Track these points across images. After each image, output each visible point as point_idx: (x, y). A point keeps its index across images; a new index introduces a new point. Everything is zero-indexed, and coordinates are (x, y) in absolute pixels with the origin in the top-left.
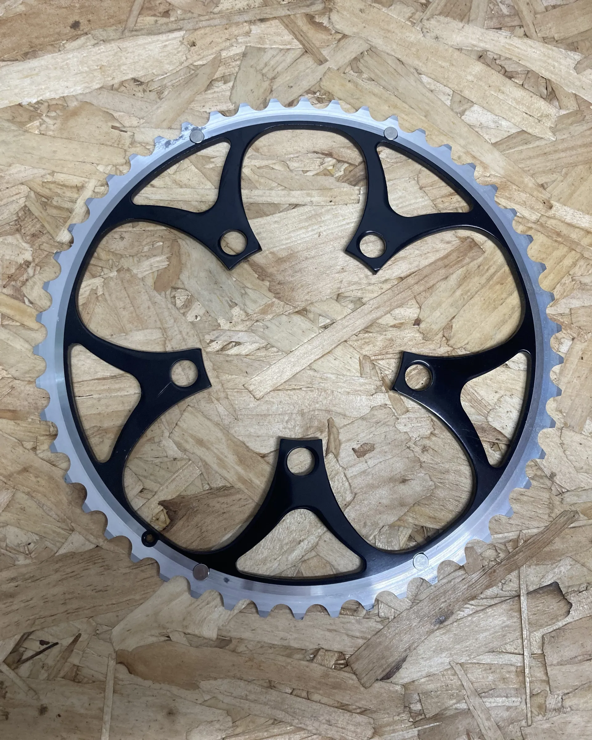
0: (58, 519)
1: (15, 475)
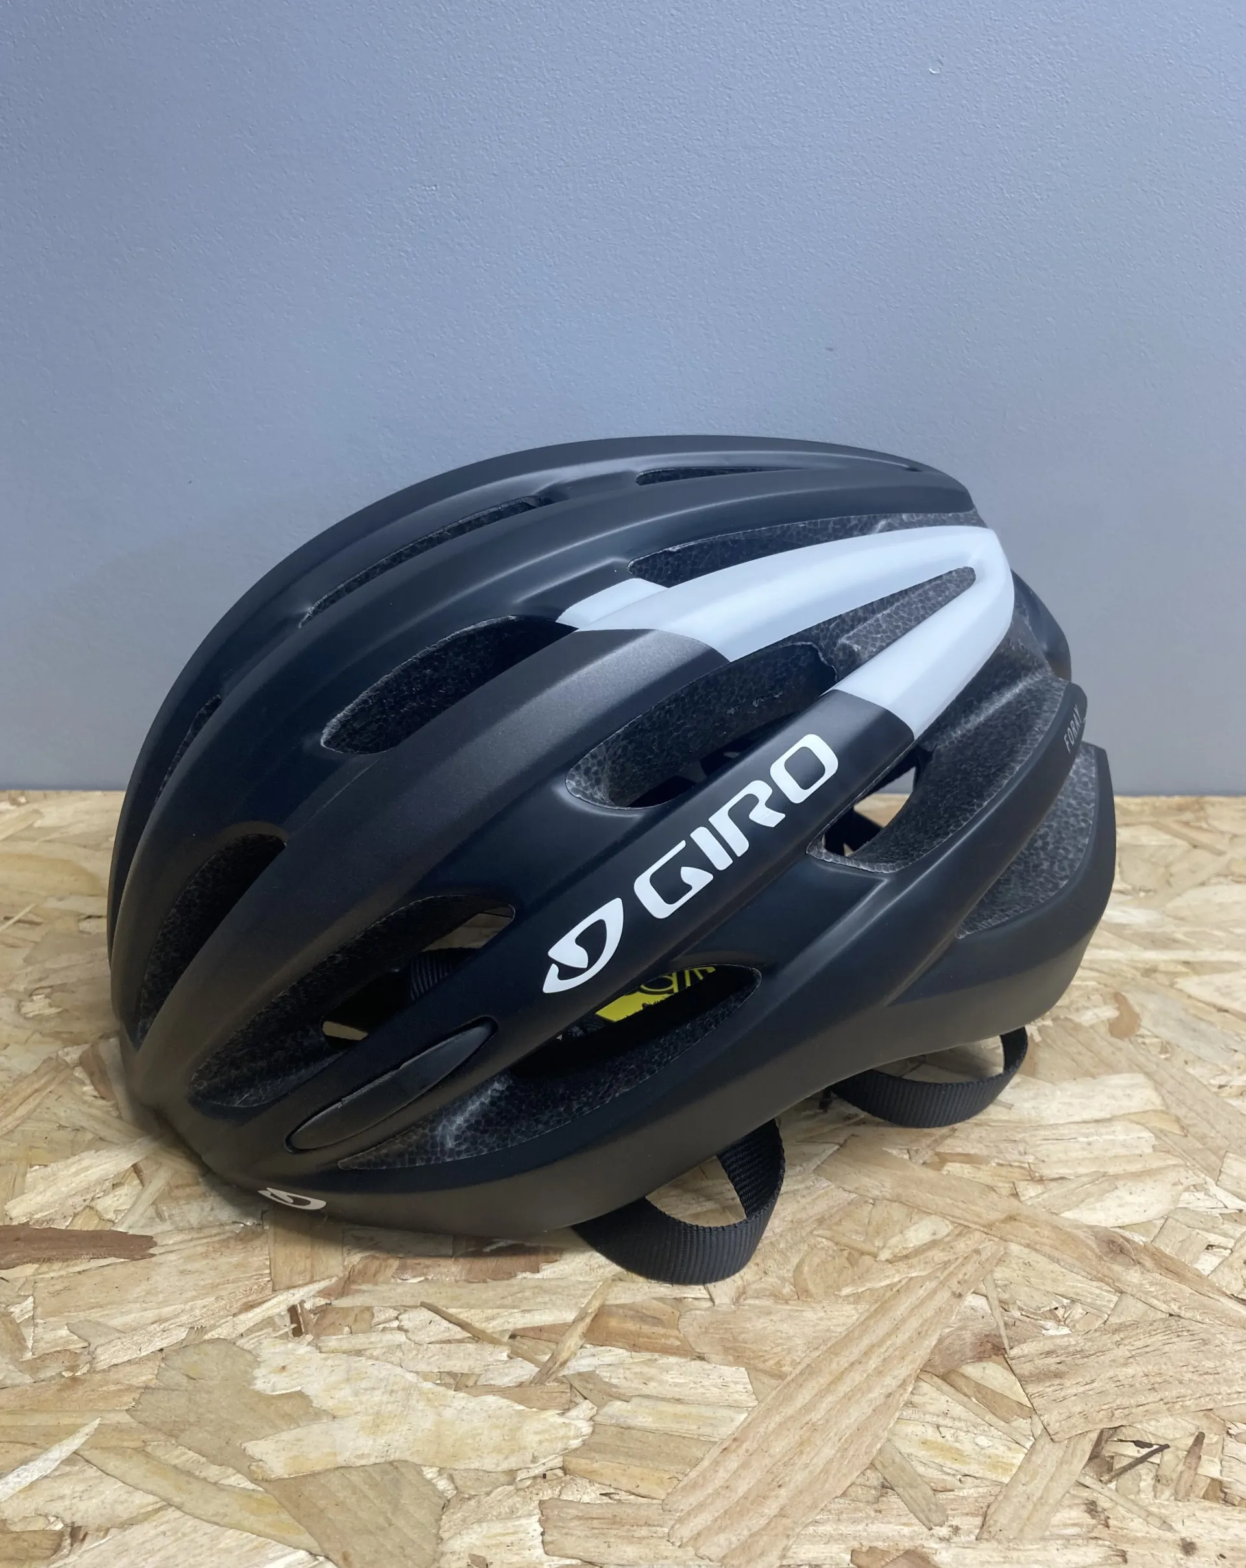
0: (1090, 1277)
1: (997, 1224)
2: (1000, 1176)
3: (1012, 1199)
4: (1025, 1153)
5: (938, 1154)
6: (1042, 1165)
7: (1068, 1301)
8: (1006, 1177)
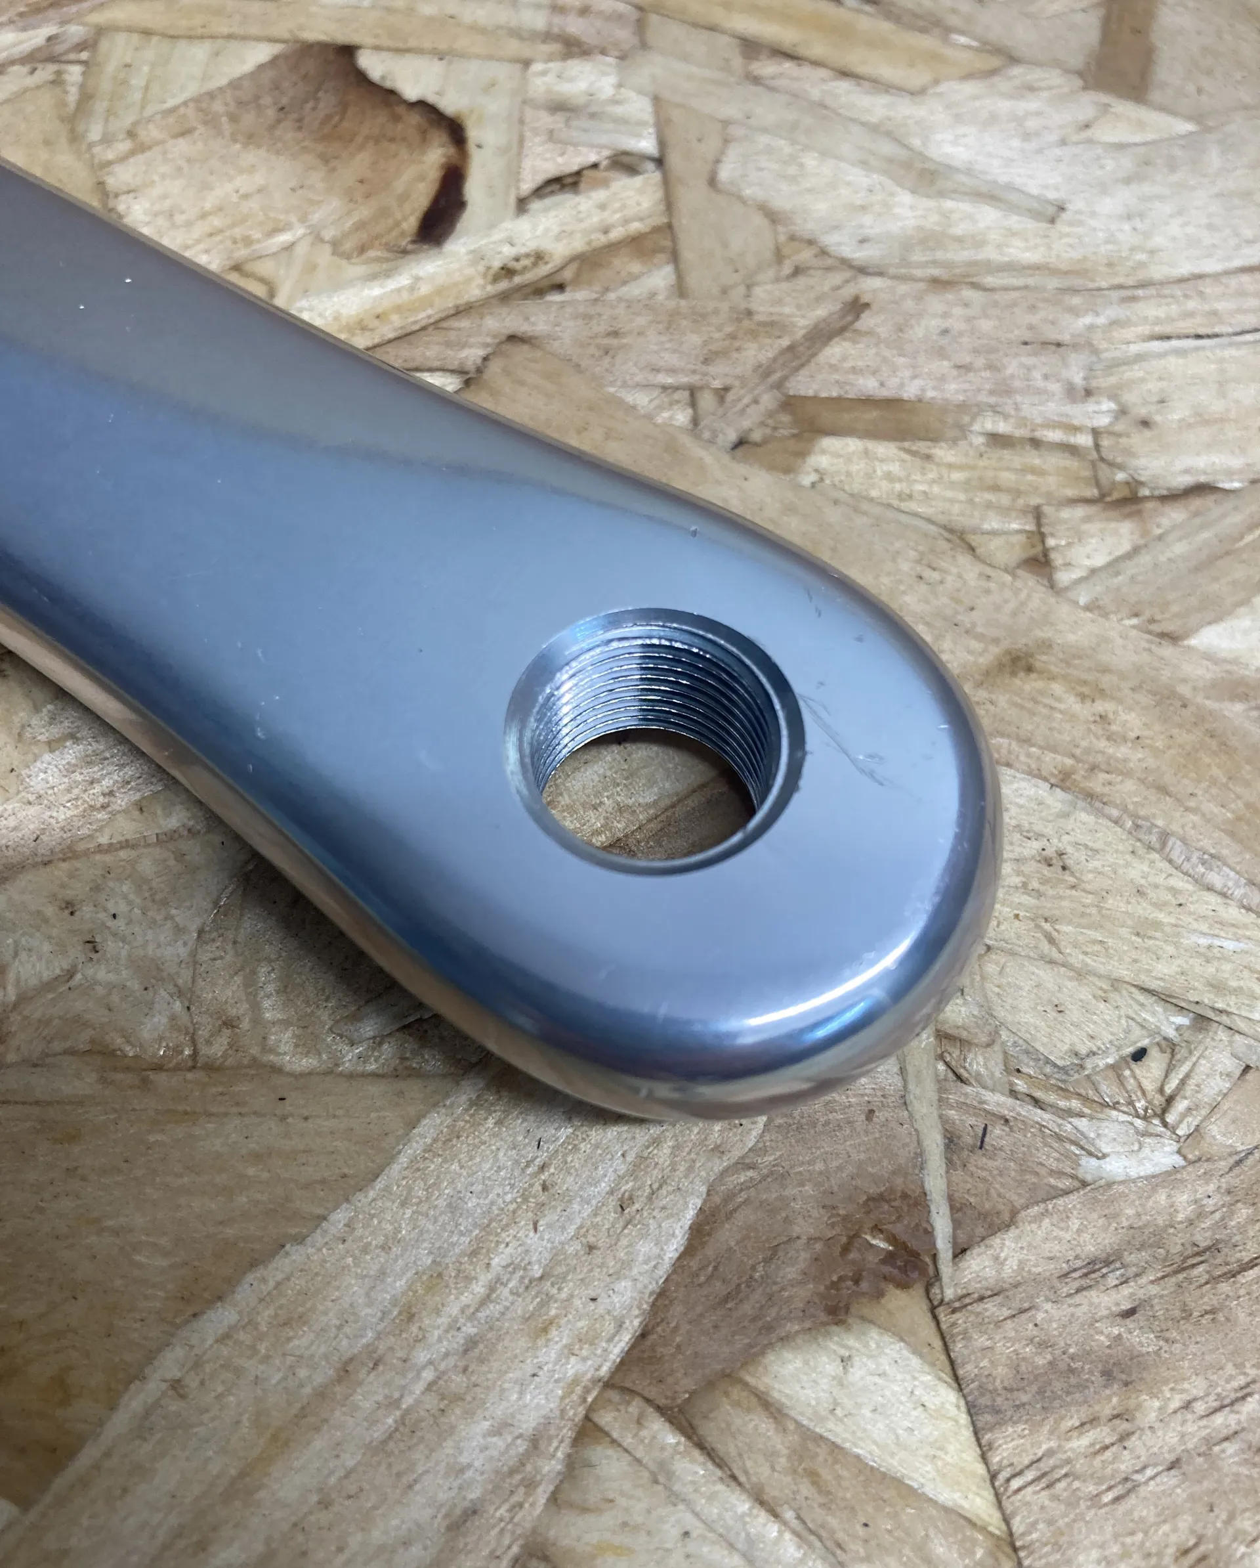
2: (996, 488)
3: (1029, 583)
4: (1088, 393)
5: (790, 404)
6: (1137, 440)
7: (1183, 1020)
8: (1017, 493)
